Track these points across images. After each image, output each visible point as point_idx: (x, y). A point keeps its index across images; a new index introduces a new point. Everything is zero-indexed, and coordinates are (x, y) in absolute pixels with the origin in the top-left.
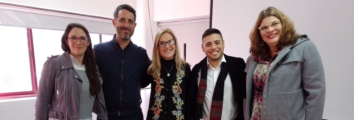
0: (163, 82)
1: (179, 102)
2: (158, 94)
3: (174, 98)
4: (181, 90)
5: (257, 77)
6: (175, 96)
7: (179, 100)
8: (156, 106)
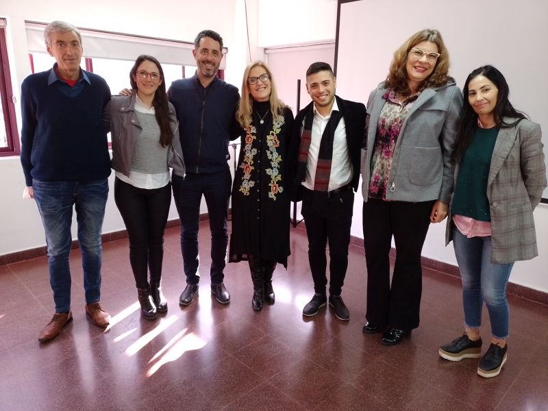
0: (255, 131)
1: (275, 158)
2: (248, 147)
3: (268, 152)
4: (278, 142)
5: (384, 121)
6: (271, 149)
7: (276, 154)
8: (246, 163)
